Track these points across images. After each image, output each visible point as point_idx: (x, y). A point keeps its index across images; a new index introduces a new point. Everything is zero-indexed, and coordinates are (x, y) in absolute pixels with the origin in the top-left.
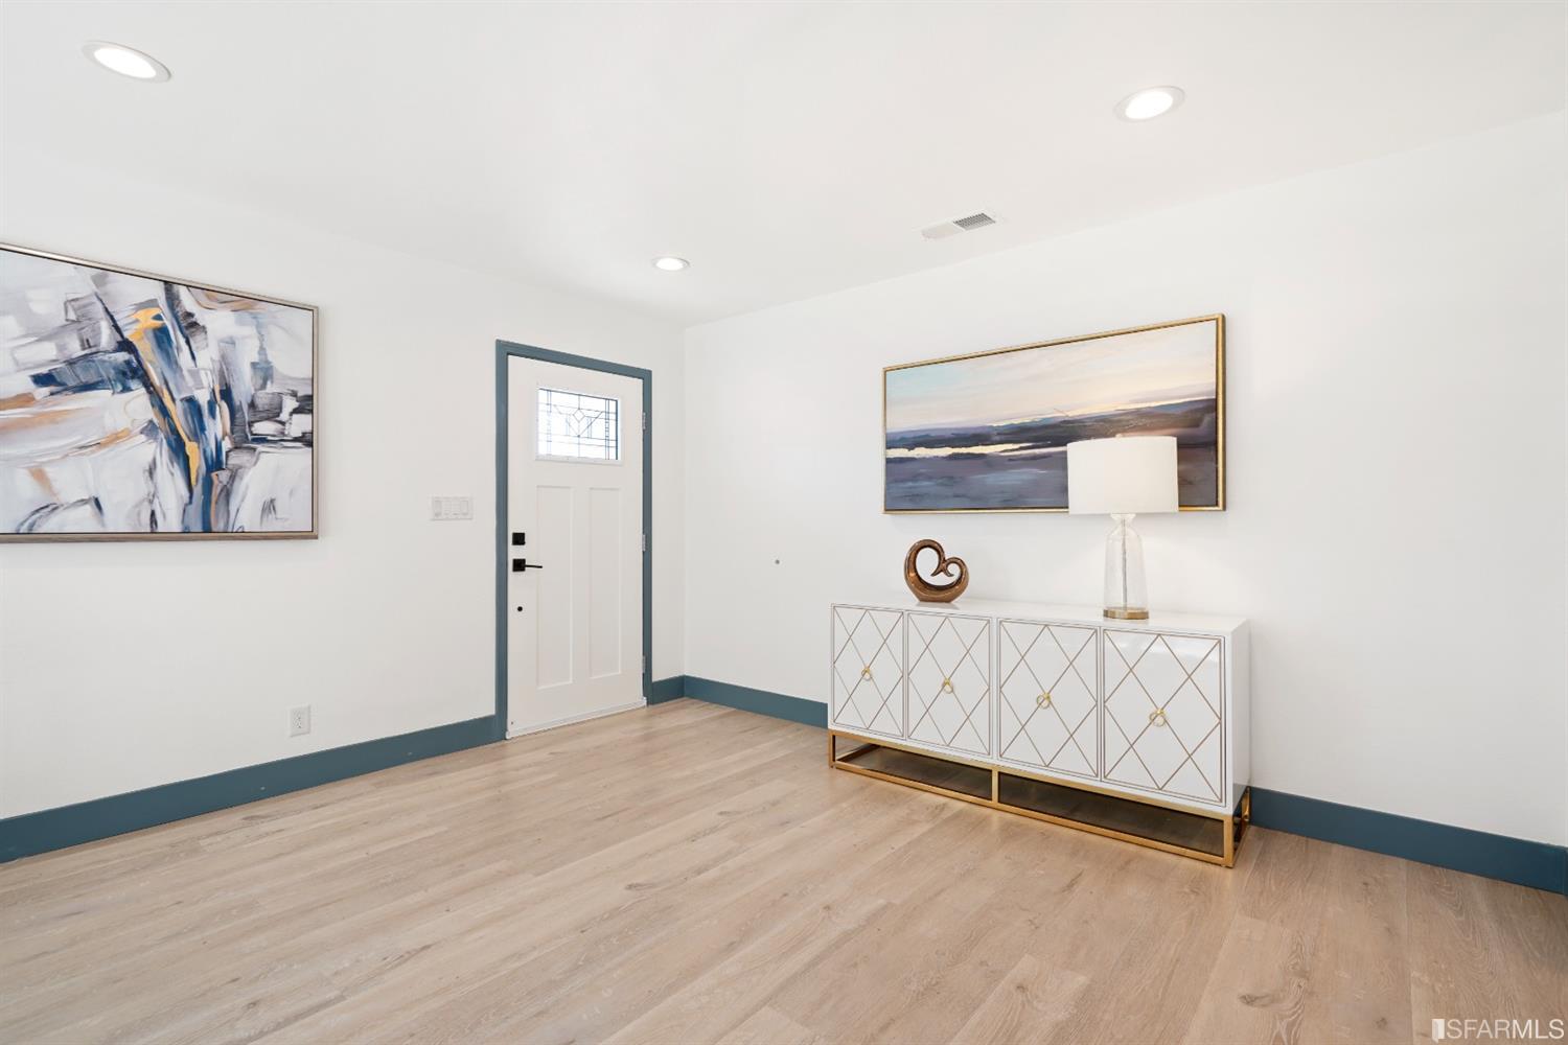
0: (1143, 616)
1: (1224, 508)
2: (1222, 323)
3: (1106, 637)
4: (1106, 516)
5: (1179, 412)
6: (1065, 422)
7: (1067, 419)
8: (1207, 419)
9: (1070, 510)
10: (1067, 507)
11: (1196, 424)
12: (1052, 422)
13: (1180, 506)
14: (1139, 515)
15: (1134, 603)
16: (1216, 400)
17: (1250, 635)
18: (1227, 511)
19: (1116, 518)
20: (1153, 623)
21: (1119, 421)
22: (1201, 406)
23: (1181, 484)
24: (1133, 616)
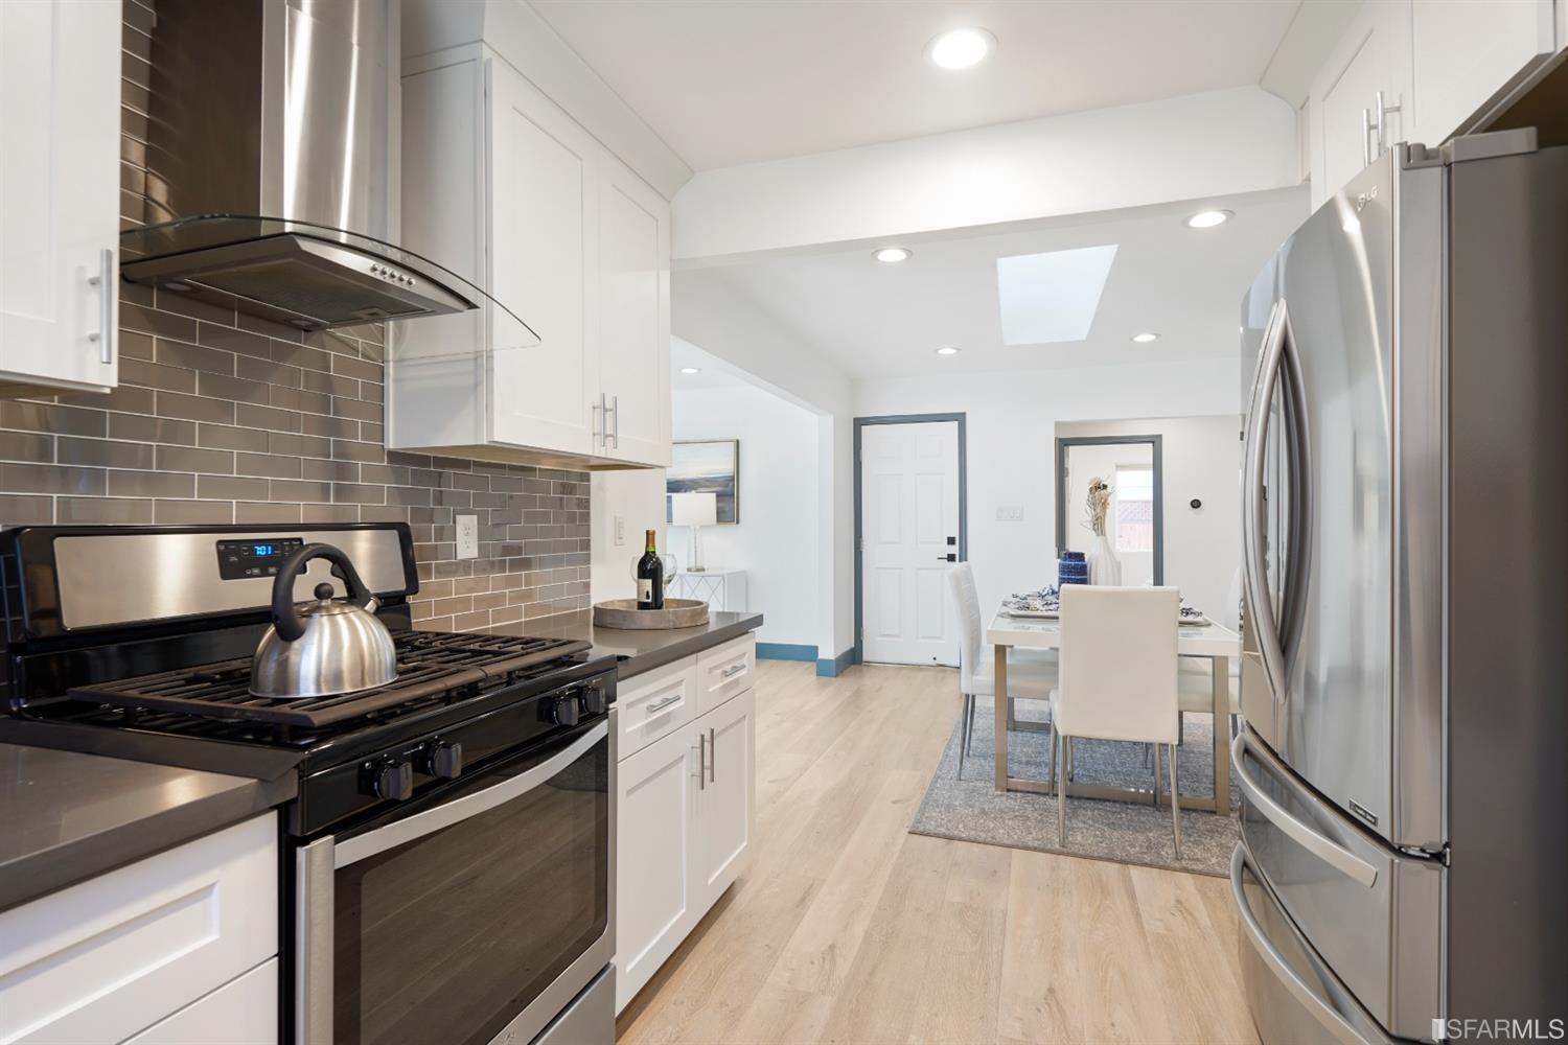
0: (703, 570)
1: (738, 522)
2: (738, 441)
4: (688, 527)
5: (720, 480)
8: (731, 484)
9: (674, 524)
11: (727, 486)
13: (717, 522)
14: (702, 527)
15: (699, 565)
16: (734, 476)
17: (747, 578)
18: (740, 524)
19: (692, 528)
20: (706, 572)
22: (726, 479)
23: (718, 513)
24: (698, 570)
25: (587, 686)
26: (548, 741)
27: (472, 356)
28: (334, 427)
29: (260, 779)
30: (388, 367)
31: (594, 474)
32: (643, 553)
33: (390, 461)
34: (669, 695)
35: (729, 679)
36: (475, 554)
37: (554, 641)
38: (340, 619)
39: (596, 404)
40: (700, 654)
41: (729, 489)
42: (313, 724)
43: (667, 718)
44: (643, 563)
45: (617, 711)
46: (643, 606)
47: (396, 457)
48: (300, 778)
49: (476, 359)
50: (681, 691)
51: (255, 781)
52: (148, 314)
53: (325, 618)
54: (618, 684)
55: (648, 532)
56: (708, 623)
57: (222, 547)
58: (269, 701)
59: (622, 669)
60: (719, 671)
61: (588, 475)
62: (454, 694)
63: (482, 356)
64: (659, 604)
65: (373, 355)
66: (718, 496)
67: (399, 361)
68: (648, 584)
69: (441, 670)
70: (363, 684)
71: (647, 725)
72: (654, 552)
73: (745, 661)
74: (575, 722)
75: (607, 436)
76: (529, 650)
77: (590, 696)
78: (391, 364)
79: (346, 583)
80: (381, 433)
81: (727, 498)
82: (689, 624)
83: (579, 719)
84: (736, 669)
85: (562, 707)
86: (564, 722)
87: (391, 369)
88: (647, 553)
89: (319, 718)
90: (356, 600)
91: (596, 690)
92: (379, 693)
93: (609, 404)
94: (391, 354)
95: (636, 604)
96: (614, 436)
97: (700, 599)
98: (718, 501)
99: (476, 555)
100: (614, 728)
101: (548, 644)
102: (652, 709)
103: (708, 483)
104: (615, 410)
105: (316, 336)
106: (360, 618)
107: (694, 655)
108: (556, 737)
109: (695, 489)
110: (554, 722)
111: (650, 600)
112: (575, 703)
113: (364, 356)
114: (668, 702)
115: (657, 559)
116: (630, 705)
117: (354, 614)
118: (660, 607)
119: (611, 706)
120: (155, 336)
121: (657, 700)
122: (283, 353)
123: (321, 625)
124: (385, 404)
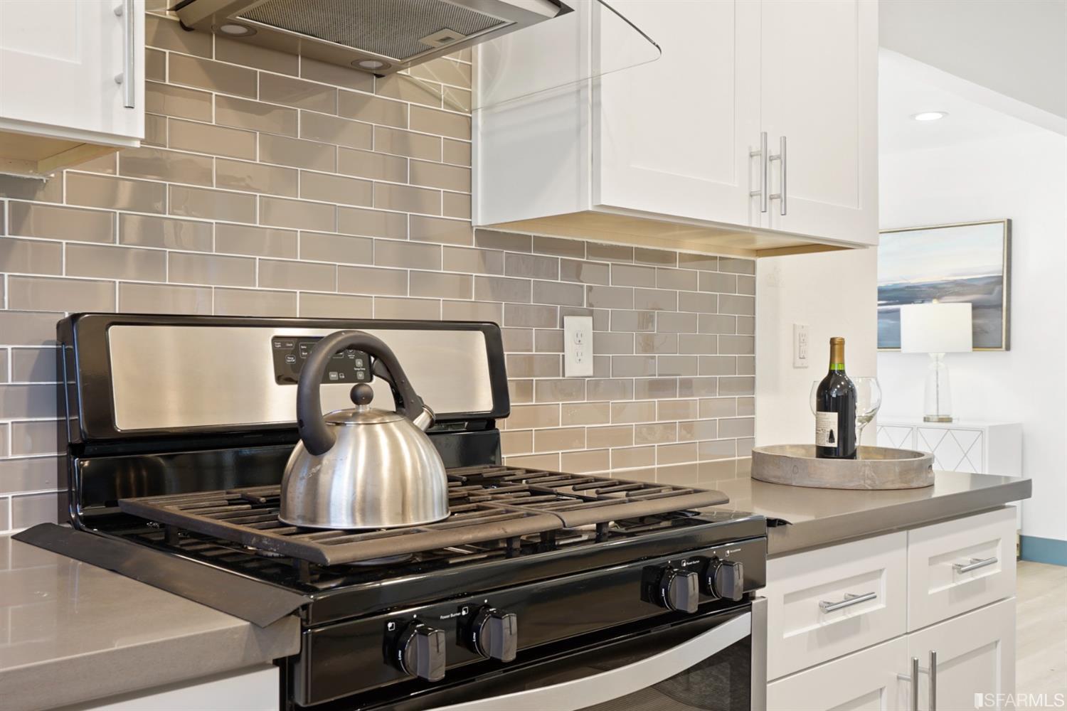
0: (949, 420)
1: (1008, 349)
2: (1009, 222)
3: (919, 435)
4: (926, 355)
5: (981, 283)
6: (907, 287)
7: (909, 285)
8: (997, 289)
9: (901, 349)
10: (900, 348)
11: (990, 293)
12: (898, 287)
13: (974, 347)
14: (948, 354)
15: (943, 413)
16: (1002, 277)
18: (1012, 352)
19: (933, 356)
20: (955, 424)
21: (944, 288)
22: (993, 280)
23: (975, 334)
24: (941, 420)
25: (716, 558)
26: (654, 632)
27: (574, 88)
28: (411, 198)
29: (252, 623)
30: (477, 116)
31: (762, 262)
32: (825, 374)
33: (479, 243)
34: (859, 590)
35: (967, 579)
36: (589, 371)
37: (675, 489)
38: (379, 429)
39: (754, 150)
40: (913, 532)
41: (993, 297)
42: (326, 560)
43: (854, 626)
44: (824, 388)
45: (766, 602)
46: (824, 452)
47: (488, 237)
48: (303, 629)
49: (578, 92)
50: (881, 586)
51: (247, 623)
52: (208, 68)
53: (362, 427)
54: (768, 562)
55: (832, 341)
56: (932, 485)
57: (278, 345)
58: (293, 529)
59: (775, 539)
60: (950, 564)
61: (754, 263)
62: (516, 545)
63: (587, 86)
64: (850, 452)
65: (458, 103)
66: (974, 308)
67: (488, 108)
68: (832, 419)
69: (507, 512)
70: (404, 520)
71: (818, 630)
72: (842, 372)
73: (998, 552)
74: (692, 608)
75: (772, 198)
76: (633, 498)
77: (720, 573)
78: (480, 111)
79: (392, 387)
80: (468, 205)
81: (992, 311)
82: (897, 486)
83: (700, 606)
84: (979, 565)
85: (675, 584)
86: (678, 606)
87: (479, 120)
88: (831, 372)
89: (333, 556)
90: (404, 410)
91: (729, 564)
92: (419, 531)
93: (774, 149)
94: (479, 100)
95: (814, 450)
96: (782, 197)
97: (920, 450)
98: (974, 317)
99: (591, 373)
100: (761, 625)
101: (664, 492)
102: (828, 608)
103: (957, 289)
104: (782, 158)
105: (390, 83)
106: (403, 432)
107: (904, 533)
108: (666, 628)
109: (939, 298)
110: (662, 605)
111: (835, 445)
112: (693, 580)
113: (447, 104)
114: (853, 601)
115: (848, 382)
116: (790, 597)
117: (398, 427)
118: (853, 456)
119: (759, 593)
120: (214, 93)
121: (836, 596)
122: (352, 106)
123: (357, 436)
124: (473, 167)
